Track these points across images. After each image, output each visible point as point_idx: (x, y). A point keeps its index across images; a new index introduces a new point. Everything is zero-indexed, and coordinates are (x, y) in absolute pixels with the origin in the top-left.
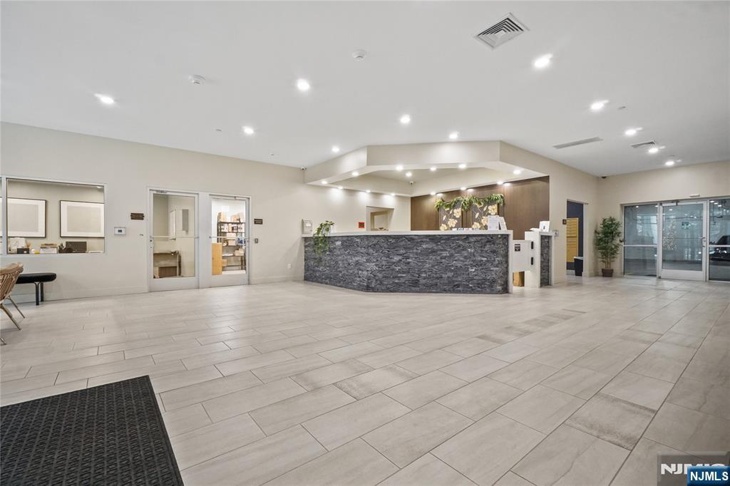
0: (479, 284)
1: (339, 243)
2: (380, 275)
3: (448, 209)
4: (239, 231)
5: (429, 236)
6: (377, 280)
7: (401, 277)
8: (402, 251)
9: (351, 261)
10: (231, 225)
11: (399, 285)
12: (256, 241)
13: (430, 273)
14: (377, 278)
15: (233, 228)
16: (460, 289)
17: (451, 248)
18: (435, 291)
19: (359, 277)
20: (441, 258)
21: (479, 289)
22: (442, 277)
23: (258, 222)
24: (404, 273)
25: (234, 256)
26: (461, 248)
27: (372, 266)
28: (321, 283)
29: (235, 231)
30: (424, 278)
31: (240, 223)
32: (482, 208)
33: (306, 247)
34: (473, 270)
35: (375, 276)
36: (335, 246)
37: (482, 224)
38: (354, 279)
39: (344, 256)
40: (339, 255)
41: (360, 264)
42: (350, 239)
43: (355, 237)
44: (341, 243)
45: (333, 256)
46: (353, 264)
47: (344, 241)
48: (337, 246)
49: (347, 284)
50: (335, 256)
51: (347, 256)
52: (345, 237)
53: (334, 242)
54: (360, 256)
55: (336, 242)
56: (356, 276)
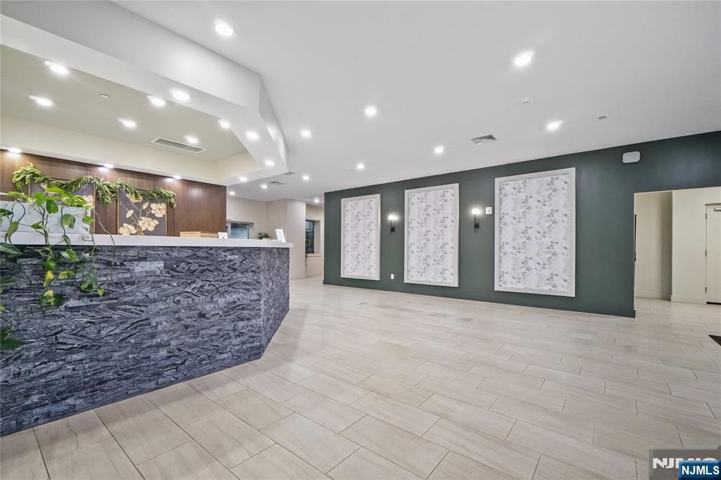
32: (139, 205)
36: (128, 275)
37: (139, 227)
38: (220, 345)
39: (178, 298)
40: (155, 301)
41: (240, 307)
42: (205, 255)
43: (224, 251)
44: (161, 264)
45: (112, 307)
46: (217, 312)
47: (179, 261)
48: (138, 275)
49: (189, 369)
50: (128, 307)
51: (194, 297)
52: (185, 250)
53: (122, 264)
54: (241, 291)
55: (136, 263)
56: (226, 337)
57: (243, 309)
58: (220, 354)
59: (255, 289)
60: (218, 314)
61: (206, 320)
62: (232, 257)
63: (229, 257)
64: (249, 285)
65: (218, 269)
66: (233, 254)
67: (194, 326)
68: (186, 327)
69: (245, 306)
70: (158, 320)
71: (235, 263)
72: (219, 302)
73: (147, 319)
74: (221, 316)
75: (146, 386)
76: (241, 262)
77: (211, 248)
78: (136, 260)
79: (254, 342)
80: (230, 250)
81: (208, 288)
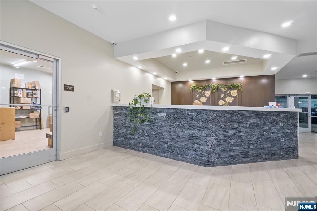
0: (286, 151)
1: (164, 115)
2: (218, 149)
3: (200, 91)
4: (34, 96)
5: (255, 112)
6: (216, 154)
7: (236, 150)
8: (235, 126)
9: (181, 133)
10: (25, 91)
11: (234, 157)
12: (67, 110)
13: (256, 145)
14: (216, 152)
15: (28, 94)
16: (276, 156)
17: (269, 122)
18: (259, 160)
19: (195, 151)
20: (263, 131)
21: (287, 156)
22: (264, 148)
23: (69, 88)
24: (237, 145)
25: (28, 117)
26: (275, 123)
27: (211, 140)
28: (138, 150)
29: (29, 96)
30: (253, 149)
31: (35, 90)
32: (226, 92)
33: (115, 115)
34: (283, 141)
35: (214, 150)
36: (157, 117)
37: (226, 101)
38: (186, 152)
39: (170, 127)
40: (163, 127)
41: (196, 137)
42: (180, 112)
43: (188, 111)
44: (165, 114)
45: (154, 126)
46: (185, 136)
47: (171, 113)
48: (159, 117)
49: (174, 155)
50: (157, 127)
51: (176, 128)
52: (173, 109)
53: (156, 113)
54: (196, 130)
55: (159, 113)
56: (189, 149)
57: (197, 139)
58: (187, 155)
59: (203, 131)
60: (185, 137)
61: (180, 139)
62: (191, 114)
63: (190, 113)
64: (200, 128)
65: (185, 118)
66: (192, 112)
67: (176, 139)
68: (173, 139)
69: (197, 138)
70: (164, 133)
71: (193, 117)
72: (185, 133)
73: (161, 132)
74: (186, 139)
75: (161, 154)
76: (196, 116)
77: (182, 109)
78: (159, 112)
79: (203, 157)
80: (191, 110)
81: (181, 126)
